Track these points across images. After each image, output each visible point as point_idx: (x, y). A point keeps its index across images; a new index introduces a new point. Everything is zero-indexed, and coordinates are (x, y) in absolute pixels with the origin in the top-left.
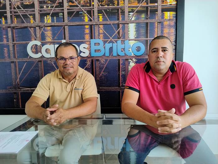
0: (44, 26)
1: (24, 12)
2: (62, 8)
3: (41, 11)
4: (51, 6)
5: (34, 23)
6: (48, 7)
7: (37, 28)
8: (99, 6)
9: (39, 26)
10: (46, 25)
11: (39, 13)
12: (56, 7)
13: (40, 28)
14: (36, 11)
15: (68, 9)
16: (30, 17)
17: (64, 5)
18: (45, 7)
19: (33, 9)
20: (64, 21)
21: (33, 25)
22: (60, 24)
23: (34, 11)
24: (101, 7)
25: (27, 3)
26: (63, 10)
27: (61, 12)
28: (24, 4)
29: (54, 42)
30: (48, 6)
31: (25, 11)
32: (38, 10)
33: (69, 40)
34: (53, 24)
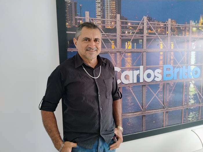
0: (125, 52)
1: (106, 37)
2: (142, 35)
3: (122, 36)
4: (132, 32)
5: (115, 48)
6: (129, 33)
7: (118, 54)
8: (172, 35)
9: (120, 52)
10: (126, 51)
11: (120, 38)
12: (137, 33)
13: (120, 54)
14: (117, 36)
15: (147, 37)
16: (111, 42)
17: (144, 32)
18: (126, 32)
19: (115, 34)
20: (143, 48)
21: (114, 51)
22: (139, 50)
23: (115, 36)
24: (173, 36)
25: (109, 27)
26: (143, 36)
27: (141, 39)
28: (106, 27)
29: (133, 68)
30: (129, 31)
31: (107, 35)
32: (119, 35)
33: (146, 66)
34: (133, 50)
